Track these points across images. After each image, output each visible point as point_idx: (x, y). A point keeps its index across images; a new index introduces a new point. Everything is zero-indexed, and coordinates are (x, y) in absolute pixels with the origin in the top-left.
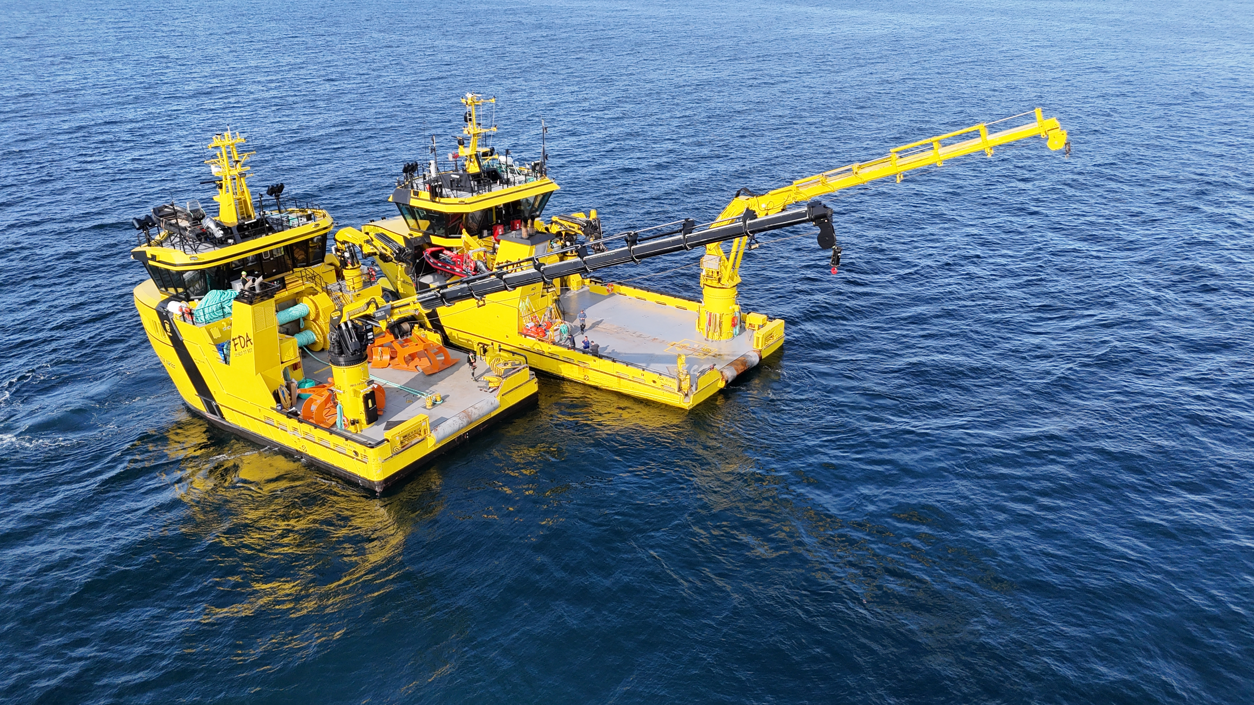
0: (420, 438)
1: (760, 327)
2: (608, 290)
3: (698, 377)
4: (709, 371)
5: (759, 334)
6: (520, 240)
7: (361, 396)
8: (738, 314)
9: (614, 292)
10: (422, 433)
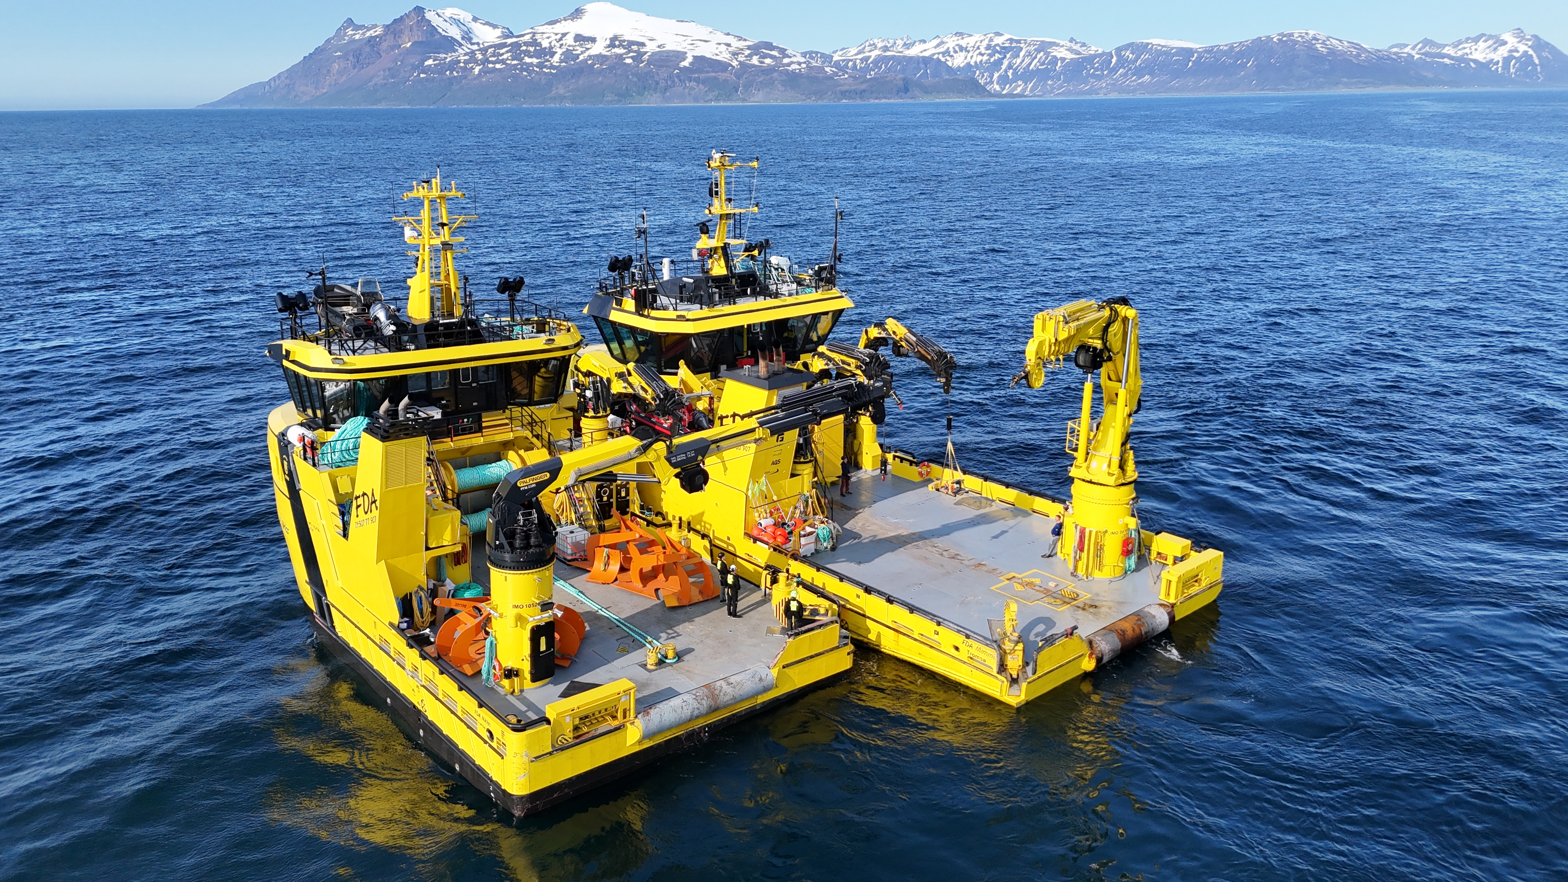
0: (615, 723)
1: (1177, 560)
2: (921, 474)
3: (1041, 649)
4: (1064, 640)
5: (1173, 573)
6: (754, 381)
7: (529, 627)
8: (1134, 535)
9: (931, 476)
10: (620, 715)
